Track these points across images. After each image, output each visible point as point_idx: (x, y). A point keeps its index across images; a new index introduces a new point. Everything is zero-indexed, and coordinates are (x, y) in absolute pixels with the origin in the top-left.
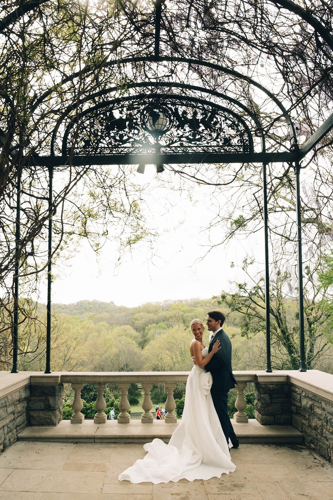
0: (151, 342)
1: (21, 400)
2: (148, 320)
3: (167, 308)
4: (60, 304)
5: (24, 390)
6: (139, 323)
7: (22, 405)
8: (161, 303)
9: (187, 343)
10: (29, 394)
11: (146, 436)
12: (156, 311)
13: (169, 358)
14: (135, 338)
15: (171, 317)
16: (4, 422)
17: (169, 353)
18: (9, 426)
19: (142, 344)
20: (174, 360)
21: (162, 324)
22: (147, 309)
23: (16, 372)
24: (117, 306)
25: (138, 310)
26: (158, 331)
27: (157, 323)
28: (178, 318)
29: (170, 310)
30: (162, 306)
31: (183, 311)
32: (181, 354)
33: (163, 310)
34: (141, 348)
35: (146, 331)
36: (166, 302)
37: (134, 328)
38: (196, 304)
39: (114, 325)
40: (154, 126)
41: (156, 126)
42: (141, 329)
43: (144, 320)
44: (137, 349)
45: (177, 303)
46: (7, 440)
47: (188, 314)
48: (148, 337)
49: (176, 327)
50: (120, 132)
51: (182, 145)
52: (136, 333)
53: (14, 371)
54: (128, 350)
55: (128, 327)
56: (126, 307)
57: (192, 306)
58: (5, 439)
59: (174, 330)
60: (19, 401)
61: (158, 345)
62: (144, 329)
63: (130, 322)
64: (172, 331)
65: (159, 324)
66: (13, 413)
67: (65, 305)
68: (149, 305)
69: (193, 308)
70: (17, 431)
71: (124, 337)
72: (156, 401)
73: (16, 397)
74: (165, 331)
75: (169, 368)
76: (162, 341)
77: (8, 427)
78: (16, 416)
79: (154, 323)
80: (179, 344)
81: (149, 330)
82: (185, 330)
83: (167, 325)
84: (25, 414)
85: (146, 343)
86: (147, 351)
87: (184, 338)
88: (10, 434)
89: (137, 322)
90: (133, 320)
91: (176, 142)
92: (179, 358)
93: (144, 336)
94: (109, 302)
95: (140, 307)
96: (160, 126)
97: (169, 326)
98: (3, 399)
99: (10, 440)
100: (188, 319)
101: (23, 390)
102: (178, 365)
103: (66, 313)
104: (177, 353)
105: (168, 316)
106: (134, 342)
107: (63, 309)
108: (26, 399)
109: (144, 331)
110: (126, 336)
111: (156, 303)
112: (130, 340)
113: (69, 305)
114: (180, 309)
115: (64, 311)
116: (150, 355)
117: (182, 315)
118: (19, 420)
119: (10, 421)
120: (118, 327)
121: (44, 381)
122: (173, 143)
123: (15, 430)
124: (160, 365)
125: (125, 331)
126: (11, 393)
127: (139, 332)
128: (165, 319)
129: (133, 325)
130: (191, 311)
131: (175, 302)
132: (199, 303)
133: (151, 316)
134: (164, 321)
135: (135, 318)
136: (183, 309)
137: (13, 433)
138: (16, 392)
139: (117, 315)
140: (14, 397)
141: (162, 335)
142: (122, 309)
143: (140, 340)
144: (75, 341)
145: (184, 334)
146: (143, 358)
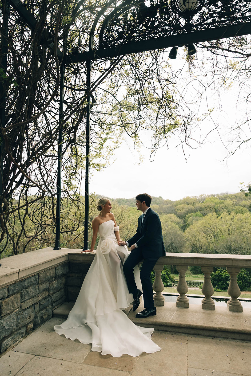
0: (191, 226)
1: (57, 277)
2: (187, 209)
3: (202, 200)
4: (124, 199)
5: (62, 267)
6: (180, 212)
7: (60, 281)
8: (197, 197)
9: (219, 228)
10: (68, 271)
11: (181, 324)
12: (194, 203)
13: (205, 239)
14: (178, 223)
15: (206, 208)
16: (36, 300)
17: (205, 236)
18: (42, 303)
19: (184, 228)
20: (209, 241)
21: (199, 213)
22: (186, 202)
23: (58, 249)
24: (164, 200)
25: (180, 202)
26: (196, 218)
27: (195, 212)
28: (211, 209)
29: (204, 202)
30: (199, 199)
31: (215, 203)
32: (215, 236)
33: (199, 202)
34: (182, 231)
35: (186, 218)
36: (201, 196)
37: (177, 216)
38: (226, 198)
39: (163, 214)
40: (185, 6)
41: (187, 5)
42: (183, 217)
43: (184, 210)
44: (180, 232)
45: (210, 197)
46: (39, 318)
47: (219, 205)
48: (188, 222)
49: (210, 215)
50: (151, 20)
51: (214, 21)
52: (179, 219)
53: (57, 247)
54: (173, 232)
55: (173, 215)
56: (171, 201)
57: (222, 199)
58: (36, 317)
59: (208, 217)
60: (56, 277)
61: (196, 229)
62: (185, 217)
63: (174, 211)
64: (206, 218)
65: (196, 213)
66: (48, 290)
67: (127, 199)
68: (188, 198)
69: (223, 201)
70: (53, 308)
71: (170, 222)
72: (195, 272)
73: (51, 273)
74: (201, 218)
75: (205, 246)
76: (199, 226)
77: (40, 305)
78: (51, 292)
79: (192, 212)
80: (212, 228)
81: (189, 217)
82: (217, 217)
83: (203, 214)
84: (62, 290)
85: (186, 227)
86: (187, 234)
87: (216, 223)
88: (43, 311)
89: (179, 211)
90: (177, 210)
91: (208, 19)
92: (213, 240)
93: (185, 222)
94: (158, 197)
95: (181, 200)
96: (190, 4)
97: (204, 214)
98: (33, 276)
99: (42, 317)
100: (219, 209)
101: (60, 267)
102: (212, 244)
103: (128, 205)
104: (211, 235)
105: (203, 207)
106: (177, 226)
107: (126, 202)
108: (63, 275)
109: (185, 218)
110: (171, 222)
111: (194, 197)
112: (174, 225)
113: (130, 199)
114: (212, 202)
115: (126, 203)
116: (189, 236)
117: (214, 206)
118: (55, 297)
119: (44, 299)
120: (165, 215)
121: (81, 258)
122: (204, 20)
123: (50, 306)
124: (198, 244)
125: (170, 218)
126: (45, 271)
127: (181, 219)
128: (201, 209)
129: (176, 213)
130: (222, 203)
131: (209, 196)
132: (228, 197)
133: (190, 207)
134: (200, 211)
135: (178, 208)
136: (215, 201)
137: (47, 310)
138: (51, 269)
139: (164, 206)
140: (48, 274)
141: (199, 221)
142: (168, 202)
143: (182, 225)
144: (133, 225)
145: (217, 221)
146: (184, 238)
